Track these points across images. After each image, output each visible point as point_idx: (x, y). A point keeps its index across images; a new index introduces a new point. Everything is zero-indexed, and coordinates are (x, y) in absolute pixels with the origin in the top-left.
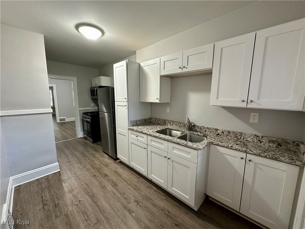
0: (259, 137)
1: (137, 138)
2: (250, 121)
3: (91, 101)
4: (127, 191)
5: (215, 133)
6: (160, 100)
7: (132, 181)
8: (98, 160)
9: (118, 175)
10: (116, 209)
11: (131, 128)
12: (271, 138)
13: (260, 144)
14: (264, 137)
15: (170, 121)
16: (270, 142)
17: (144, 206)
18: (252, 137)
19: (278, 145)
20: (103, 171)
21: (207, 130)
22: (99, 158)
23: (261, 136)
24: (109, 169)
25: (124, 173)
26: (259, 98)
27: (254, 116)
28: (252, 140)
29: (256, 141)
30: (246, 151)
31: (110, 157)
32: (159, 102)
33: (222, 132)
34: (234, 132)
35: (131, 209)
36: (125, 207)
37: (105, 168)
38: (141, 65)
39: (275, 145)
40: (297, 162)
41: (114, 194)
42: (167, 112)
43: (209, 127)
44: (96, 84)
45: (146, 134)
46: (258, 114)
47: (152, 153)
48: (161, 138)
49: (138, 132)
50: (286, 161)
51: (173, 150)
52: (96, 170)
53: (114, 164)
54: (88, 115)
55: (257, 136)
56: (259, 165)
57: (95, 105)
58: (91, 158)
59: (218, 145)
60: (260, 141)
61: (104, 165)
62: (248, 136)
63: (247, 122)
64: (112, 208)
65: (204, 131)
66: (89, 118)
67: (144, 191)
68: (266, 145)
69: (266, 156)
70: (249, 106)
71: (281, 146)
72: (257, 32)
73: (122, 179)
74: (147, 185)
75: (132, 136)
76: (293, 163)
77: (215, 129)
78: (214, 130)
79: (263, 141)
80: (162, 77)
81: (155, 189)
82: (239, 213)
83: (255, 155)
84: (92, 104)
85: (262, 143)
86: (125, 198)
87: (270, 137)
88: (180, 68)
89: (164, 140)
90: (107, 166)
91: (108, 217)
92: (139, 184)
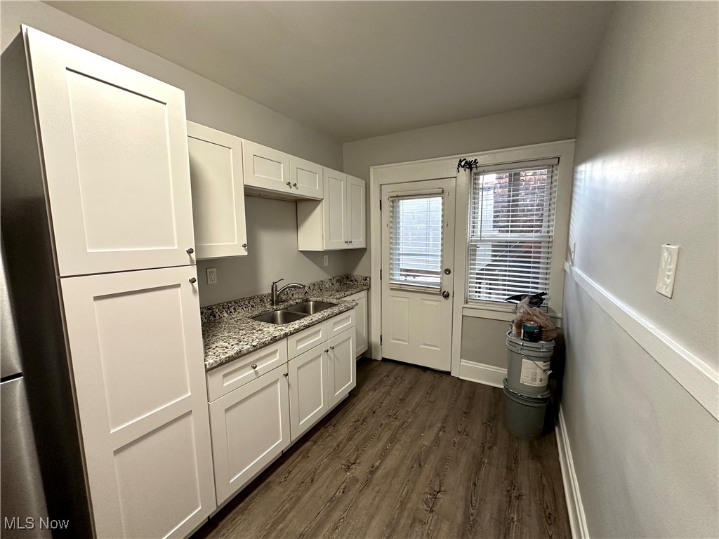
1: (253, 370)
4: (321, 498)
7: (279, 498)
10: (377, 499)
15: (227, 303)
17: (356, 452)
26: (352, 239)
27: (325, 259)
35: (368, 471)
36: (367, 483)
41: (337, 528)
42: (210, 282)
45: (286, 335)
55: (331, 280)
64: (377, 508)
67: (317, 462)
74: (297, 460)
75: (230, 381)
81: (308, 444)
86: (343, 492)
89: (322, 321)
91: (399, 503)
92: (293, 478)
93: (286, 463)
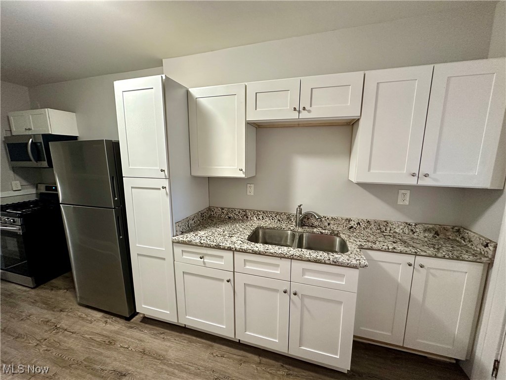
0: (411, 225)
1: (202, 260)
2: (398, 203)
3: (11, 173)
5: (346, 226)
6: (245, 173)
7: (199, 359)
8: (74, 335)
9: (155, 358)
11: (180, 238)
12: (426, 226)
13: (412, 236)
14: (419, 224)
15: (257, 211)
16: (425, 231)
18: (401, 227)
19: (435, 234)
20: (104, 364)
21: (332, 222)
22: (76, 328)
23: (413, 224)
24: (122, 350)
25: (169, 346)
26: (435, 171)
27: (403, 196)
28: (401, 231)
29: (407, 232)
30: (416, 253)
31: (108, 316)
32: (243, 176)
33: (357, 224)
34: (376, 221)
37: (108, 353)
38: (191, 95)
39: (431, 235)
40: (483, 258)
42: (248, 194)
43: (334, 216)
44: (30, 129)
45: (230, 249)
46: (408, 192)
47: (247, 288)
48: (272, 255)
49: (206, 247)
50: (469, 259)
51: (303, 274)
52: (79, 371)
53: (129, 332)
54: (9, 215)
55: (409, 225)
56: (432, 271)
57: (24, 183)
58: (45, 337)
59: (371, 249)
60: (412, 230)
61: (100, 344)
62: (397, 225)
63: (393, 204)
65: (326, 224)
66: (14, 221)
68: (420, 234)
69: (444, 256)
70: (421, 183)
71: (438, 235)
72: (437, 66)
73: (171, 365)
74: (235, 356)
75: (186, 256)
76: (478, 261)
77: (347, 219)
78: (344, 221)
79: (417, 230)
80: (249, 124)
81: (256, 358)
82: (403, 347)
83: (430, 256)
84: (14, 183)
85: (415, 234)
87: (425, 224)
88: (295, 109)
89: (282, 257)
90: (110, 343)
92: (217, 362)
93: (232, 349)
